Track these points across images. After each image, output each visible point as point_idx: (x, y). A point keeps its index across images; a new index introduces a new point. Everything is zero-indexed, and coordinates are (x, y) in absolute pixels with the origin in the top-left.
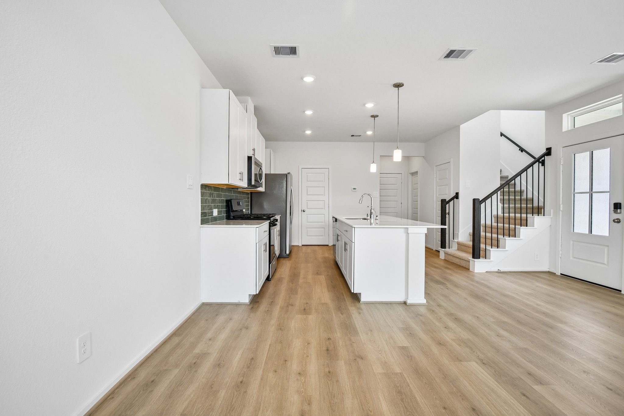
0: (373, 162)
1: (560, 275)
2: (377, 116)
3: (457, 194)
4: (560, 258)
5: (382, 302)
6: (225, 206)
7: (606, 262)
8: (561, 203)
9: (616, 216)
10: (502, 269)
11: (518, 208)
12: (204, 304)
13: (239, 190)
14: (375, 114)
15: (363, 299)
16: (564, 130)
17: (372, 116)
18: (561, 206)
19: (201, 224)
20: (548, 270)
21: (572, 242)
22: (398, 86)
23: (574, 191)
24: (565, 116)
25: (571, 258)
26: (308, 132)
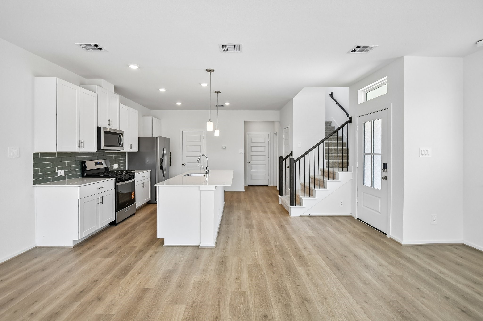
0: (217, 129)
1: (357, 219)
2: (220, 92)
3: (292, 152)
4: (357, 205)
5: (181, 245)
6: (80, 166)
7: (380, 211)
8: (357, 162)
9: (385, 174)
10: (313, 214)
11: (341, 163)
12: (36, 247)
13: (106, 151)
14: (217, 91)
15: (166, 243)
16: (358, 104)
17: (216, 92)
18: (357, 164)
19: (34, 184)
20: (350, 215)
21: (363, 193)
22: (210, 71)
23: (364, 153)
24: (359, 92)
25: (363, 206)
26: (179, 104)
